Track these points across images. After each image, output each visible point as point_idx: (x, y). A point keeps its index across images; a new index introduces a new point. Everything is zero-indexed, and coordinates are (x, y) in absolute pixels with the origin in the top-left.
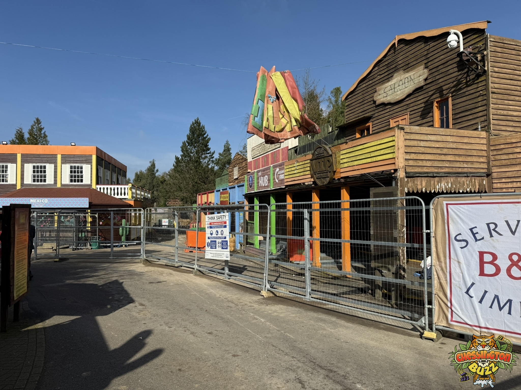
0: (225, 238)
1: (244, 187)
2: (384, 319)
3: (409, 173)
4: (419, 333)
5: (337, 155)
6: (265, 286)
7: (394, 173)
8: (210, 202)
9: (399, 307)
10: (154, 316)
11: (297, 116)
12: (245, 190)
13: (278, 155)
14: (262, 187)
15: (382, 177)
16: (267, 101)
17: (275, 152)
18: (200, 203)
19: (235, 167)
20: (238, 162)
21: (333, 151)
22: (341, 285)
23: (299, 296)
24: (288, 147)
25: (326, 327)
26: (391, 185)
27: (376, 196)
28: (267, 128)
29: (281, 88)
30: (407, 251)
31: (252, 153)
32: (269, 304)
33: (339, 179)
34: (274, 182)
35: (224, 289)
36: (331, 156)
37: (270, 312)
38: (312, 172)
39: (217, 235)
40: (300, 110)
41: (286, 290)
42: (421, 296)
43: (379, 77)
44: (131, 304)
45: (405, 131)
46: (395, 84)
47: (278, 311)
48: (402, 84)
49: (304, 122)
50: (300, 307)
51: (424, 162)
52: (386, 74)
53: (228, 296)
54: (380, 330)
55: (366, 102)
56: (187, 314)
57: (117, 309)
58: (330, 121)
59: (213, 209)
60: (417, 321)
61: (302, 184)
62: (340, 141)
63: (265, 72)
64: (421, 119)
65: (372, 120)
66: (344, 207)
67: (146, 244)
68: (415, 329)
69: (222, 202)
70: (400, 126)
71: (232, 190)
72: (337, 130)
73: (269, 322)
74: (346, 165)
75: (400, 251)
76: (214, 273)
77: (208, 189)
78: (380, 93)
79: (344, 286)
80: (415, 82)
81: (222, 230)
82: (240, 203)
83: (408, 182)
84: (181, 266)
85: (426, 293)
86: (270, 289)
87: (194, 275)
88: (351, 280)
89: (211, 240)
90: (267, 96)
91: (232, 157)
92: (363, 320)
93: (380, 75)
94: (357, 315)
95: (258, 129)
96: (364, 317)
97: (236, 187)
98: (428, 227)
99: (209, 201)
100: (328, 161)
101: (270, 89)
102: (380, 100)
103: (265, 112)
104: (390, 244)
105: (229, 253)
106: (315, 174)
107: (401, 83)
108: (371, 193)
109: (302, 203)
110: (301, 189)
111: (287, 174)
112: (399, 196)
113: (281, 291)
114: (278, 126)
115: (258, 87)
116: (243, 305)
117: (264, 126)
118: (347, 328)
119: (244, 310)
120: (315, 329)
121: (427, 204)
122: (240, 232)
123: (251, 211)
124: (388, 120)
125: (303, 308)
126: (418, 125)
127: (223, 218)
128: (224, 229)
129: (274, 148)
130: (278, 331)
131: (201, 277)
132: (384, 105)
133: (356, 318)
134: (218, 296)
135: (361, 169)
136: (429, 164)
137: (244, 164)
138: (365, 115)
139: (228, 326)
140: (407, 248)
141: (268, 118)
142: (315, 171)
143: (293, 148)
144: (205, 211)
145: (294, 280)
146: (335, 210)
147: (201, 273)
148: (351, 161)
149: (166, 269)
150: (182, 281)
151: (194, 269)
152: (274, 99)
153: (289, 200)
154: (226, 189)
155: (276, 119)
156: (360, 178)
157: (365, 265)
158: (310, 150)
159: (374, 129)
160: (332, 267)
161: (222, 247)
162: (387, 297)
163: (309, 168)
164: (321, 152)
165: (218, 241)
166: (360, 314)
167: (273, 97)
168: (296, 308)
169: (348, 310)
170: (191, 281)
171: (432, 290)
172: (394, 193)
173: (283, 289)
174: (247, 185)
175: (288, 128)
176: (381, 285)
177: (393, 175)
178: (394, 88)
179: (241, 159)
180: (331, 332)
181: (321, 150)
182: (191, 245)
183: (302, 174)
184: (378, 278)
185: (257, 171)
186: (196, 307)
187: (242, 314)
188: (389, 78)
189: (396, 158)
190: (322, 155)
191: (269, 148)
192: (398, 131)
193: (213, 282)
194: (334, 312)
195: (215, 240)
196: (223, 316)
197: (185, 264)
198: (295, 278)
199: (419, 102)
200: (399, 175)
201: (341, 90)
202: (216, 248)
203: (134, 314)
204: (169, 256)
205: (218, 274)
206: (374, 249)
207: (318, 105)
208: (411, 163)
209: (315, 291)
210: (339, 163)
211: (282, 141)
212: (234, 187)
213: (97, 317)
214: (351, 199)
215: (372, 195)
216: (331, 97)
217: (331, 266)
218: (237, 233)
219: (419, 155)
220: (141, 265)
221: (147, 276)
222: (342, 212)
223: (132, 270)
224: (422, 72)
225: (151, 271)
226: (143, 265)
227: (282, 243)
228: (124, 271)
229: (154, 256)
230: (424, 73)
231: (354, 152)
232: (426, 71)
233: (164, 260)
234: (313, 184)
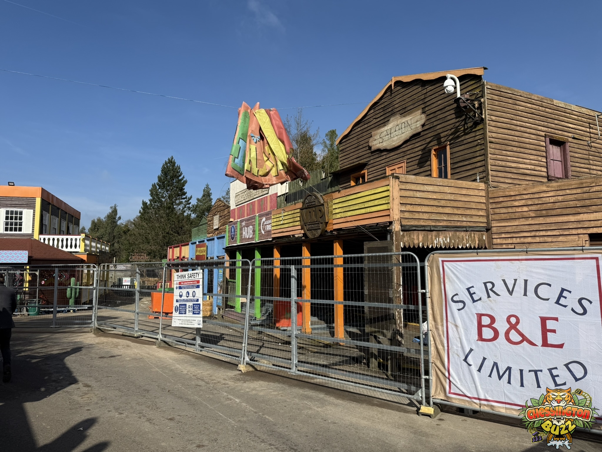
0: (197, 300)
1: (225, 239)
2: (379, 394)
3: (405, 226)
4: (415, 409)
5: (330, 205)
6: (244, 359)
7: (389, 226)
8: (184, 257)
9: (396, 379)
10: (102, 400)
11: (284, 159)
12: (226, 243)
13: (265, 203)
14: (246, 239)
15: (376, 229)
16: (250, 141)
17: (262, 198)
18: (171, 257)
19: (215, 215)
20: (219, 209)
21: (325, 200)
22: (333, 355)
23: (283, 368)
24: (277, 193)
25: (312, 405)
26: (386, 239)
27: (370, 250)
28: (249, 171)
29: (266, 127)
30: (405, 314)
31: (236, 200)
32: (248, 381)
33: (331, 231)
34: (260, 233)
35: (193, 364)
36: (323, 205)
37: (247, 390)
38: (303, 223)
39: (187, 297)
40: (287, 153)
41: (269, 362)
42: (417, 365)
43: (375, 121)
44: (73, 386)
45: (400, 180)
46: (391, 129)
47: (257, 389)
48: (399, 129)
49: (292, 166)
50: (284, 383)
51: (421, 214)
52: (382, 118)
53: (198, 372)
54: (373, 407)
55: (361, 147)
56: (144, 396)
57: (54, 393)
58: (324, 167)
59: (186, 265)
60: (413, 395)
61: (291, 236)
62: (334, 189)
63: (248, 108)
64: (418, 168)
65: (367, 167)
66: (337, 263)
67: (98, 308)
68: (411, 404)
69: (198, 257)
70: (395, 175)
71: (210, 242)
72: (330, 176)
73: (246, 403)
74: (338, 216)
75: (397, 313)
77: (182, 241)
78: (376, 138)
79: (337, 355)
80: (412, 128)
81: (194, 291)
82: (219, 257)
83: (403, 236)
84: (142, 336)
85: (423, 361)
86: (250, 362)
87: (158, 347)
88: (345, 348)
89: (180, 303)
90: (249, 136)
91: (213, 204)
92: (355, 395)
93: (376, 118)
94: (348, 390)
95: (239, 172)
97: (216, 239)
98: (423, 287)
99: (183, 255)
100: (320, 211)
101: (253, 127)
102: (376, 146)
103: (246, 153)
104: (384, 305)
105: (201, 319)
106: (306, 225)
107: (397, 128)
108: (365, 247)
110: (290, 243)
111: (275, 224)
112: (395, 252)
113: (262, 364)
114: (263, 169)
115: (239, 125)
116: (215, 383)
117: (246, 168)
118: (336, 405)
119: (216, 389)
120: (299, 409)
121: (422, 260)
122: (219, 293)
123: (232, 267)
124: (384, 168)
125: (287, 384)
126: (415, 175)
127: (195, 276)
128: (196, 290)
129: (261, 194)
130: (256, 413)
131: (166, 350)
132: (379, 151)
133: (347, 393)
134: (185, 372)
135: (354, 221)
136: (426, 216)
137: (226, 212)
138: (360, 162)
139: (195, 409)
140: (404, 310)
141: (250, 160)
142: (305, 221)
143: (282, 195)
144: (177, 268)
145: (281, 350)
146: (328, 266)
147: (166, 345)
149: (123, 340)
150: (142, 355)
151: (157, 339)
152: (258, 140)
153: (277, 254)
154: (204, 241)
155: (260, 161)
156: (353, 231)
157: (360, 330)
158: (301, 198)
159: (370, 177)
160: (324, 333)
161: (193, 312)
162: (382, 367)
163: (299, 218)
164: (312, 201)
165: (188, 304)
166: (351, 388)
167: (256, 136)
168: (279, 384)
170: (153, 355)
171: (429, 358)
172: (389, 248)
173: (266, 362)
174: (229, 237)
175: (273, 173)
176: (377, 354)
177: (388, 228)
178: (391, 133)
179: (223, 206)
180: (318, 411)
181: (312, 198)
182: (155, 310)
183: (291, 225)
184: (373, 345)
185: (240, 221)
186: (157, 387)
187: (213, 394)
188: (385, 122)
189: (391, 210)
190: (313, 203)
191: (255, 194)
192: (392, 180)
193: (181, 355)
194: (323, 387)
195: (185, 303)
196: (189, 397)
197: (148, 333)
198: (280, 348)
199: (417, 149)
200: (394, 228)
201: (337, 133)
202: (185, 313)
203: (76, 397)
204: (127, 324)
206: (370, 311)
207: (312, 148)
208: (407, 215)
209: (305, 362)
210: (331, 214)
211: (267, 186)
212: (213, 239)
213: (25, 403)
214: (344, 254)
215: (366, 250)
216: (326, 140)
217: (322, 331)
218: (215, 295)
219: (415, 206)
220: (92, 335)
221: (98, 349)
222: (335, 269)
223: (78, 342)
224: (419, 117)
225: (103, 343)
226: (93, 336)
227: (267, 306)
228: (69, 343)
229: (108, 323)
230: (421, 119)
231: (347, 202)
232: (423, 116)
233: (121, 328)
234: (303, 237)
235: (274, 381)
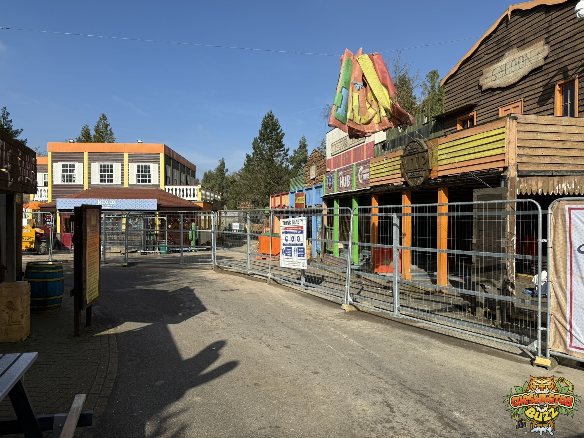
0: (302, 245)
1: (322, 188)
2: (487, 341)
3: (522, 171)
4: (529, 359)
5: (434, 151)
6: (347, 299)
7: (503, 172)
8: (285, 205)
9: (504, 328)
10: (228, 326)
11: (387, 105)
12: (324, 192)
13: (362, 151)
14: (343, 188)
15: (488, 176)
16: (353, 88)
17: (358, 148)
18: (273, 206)
19: (312, 165)
20: (315, 160)
21: (429, 146)
22: (435, 302)
23: (386, 311)
24: (374, 142)
25: (417, 347)
26: (499, 185)
27: (480, 198)
28: (351, 120)
29: (369, 73)
30: (517, 264)
31: (332, 150)
32: (352, 319)
33: (435, 179)
34: (358, 182)
35: (300, 301)
36: (427, 151)
37: (352, 327)
38: (403, 171)
39: (293, 241)
40: (391, 98)
41: (371, 304)
42: (533, 317)
43: (487, 57)
44: (203, 313)
45: (518, 121)
46: (506, 65)
47: (362, 327)
48: (516, 64)
49: (396, 112)
50: (387, 324)
51: (542, 158)
52: (496, 53)
53: (306, 308)
54: (482, 354)
55: (469, 87)
56: (262, 325)
57: (189, 318)
58: (424, 111)
59: (286, 212)
60: (527, 345)
61: (390, 185)
62: (437, 134)
63: (350, 55)
64: (538, 106)
65: (476, 109)
66: (441, 211)
67: (217, 249)
68: (524, 354)
69: (297, 205)
70: (512, 115)
71: (308, 191)
72: (433, 121)
73: (352, 339)
74: (445, 162)
75: (508, 264)
76: (290, 283)
77: (282, 191)
78: (487, 75)
79: (439, 302)
80: (532, 62)
81: (298, 236)
82: (317, 206)
83: (520, 182)
84: (254, 274)
85: (540, 313)
86: (353, 302)
87: (268, 284)
88: (448, 296)
89: (286, 246)
90: (352, 83)
91: (309, 154)
92: (462, 341)
93: (488, 54)
94: (454, 335)
95: (341, 122)
96: (462, 338)
97: (314, 188)
98: (545, 236)
99: (283, 204)
100: (423, 157)
101: (356, 74)
102: (487, 85)
103: (349, 101)
104: (497, 255)
105: (306, 261)
106: (407, 173)
107: (514, 63)
108: (475, 195)
109: (392, 206)
110: (389, 191)
111: (373, 173)
112: (509, 199)
113: (365, 306)
114: (365, 117)
115: (342, 73)
116: (322, 319)
117: (348, 117)
118: (443, 349)
119: (323, 324)
120: (404, 349)
121: (545, 208)
122: (318, 239)
123: (330, 215)
124: (497, 109)
125: (391, 326)
126: (534, 114)
127: (299, 223)
128: (300, 235)
129: (357, 143)
130: (363, 349)
131: (276, 287)
132: (492, 90)
133: (453, 338)
134: (295, 307)
135: (463, 167)
136: (547, 160)
137: (322, 163)
138: (468, 103)
139: (306, 340)
140: (516, 260)
141: (353, 109)
142: (406, 169)
143: (380, 143)
144: (278, 215)
145: (381, 294)
146: (431, 214)
147: (276, 282)
148: (451, 158)
149: (238, 277)
150: (256, 290)
151: (268, 277)
152: (361, 87)
153: (374, 202)
154: (302, 190)
155: (362, 109)
156: (461, 177)
157: (465, 280)
158: (400, 145)
159: (479, 119)
160: (426, 281)
161: (298, 255)
162: (490, 316)
163: (399, 165)
164: (415, 147)
165: (293, 247)
166: (457, 334)
167: (359, 83)
168: (382, 324)
169: (443, 329)
170: (265, 291)
171: (547, 310)
172: (503, 195)
173: (368, 304)
174: (326, 186)
175: (376, 120)
176: (483, 302)
177: (502, 174)
178: (505, 70)
179: (319, 157)
180: (424, 353)
181: (415, 144)
182: (263, 252)
183: (390, 173)
184: (480, 294)
185: (337, 170)
186: (271, 318)
187: (321, 328)
188: (499, 57)
189: (507, 154)
190: (416, 150)
191: (351, 143)
192: (509, 121)
193: (289, 292)
194: (427, 331)
195: (291, 246)
196: (300, 329)
197: (259, 272)
198: (380, 292)
199: (537, 86)
200: (510, 174)
201: (438, 73)
202: (291, 256)
203: (206, 322)
204: (241, 263)
205: (294, 284)
206: (477, 260)
207: (411, 92)
208: (525, 159)
209: (405, 307)
210: (436, 160)
211: (369, 134)
212: (311, 189)
213: (168, 325)
214: (449, 202)
215: (475, 198)
216: (426, 82)
217: (424, 279)
218: (315, 240)
219: (535, 150)
220: (212, 271)
221: (219, 284)
222: (438, 217)
223: (203, 277)
224: (541, 48)
225: (223, 279)
226: (214, 272)
227: (364, 252)
228: (195, 277)
229: (225, 262)
230: (543, 50)
231: (455, 147)
232: (546, 47)
233: (237, 266)
234: (403, 185)
235: (377, 322)
